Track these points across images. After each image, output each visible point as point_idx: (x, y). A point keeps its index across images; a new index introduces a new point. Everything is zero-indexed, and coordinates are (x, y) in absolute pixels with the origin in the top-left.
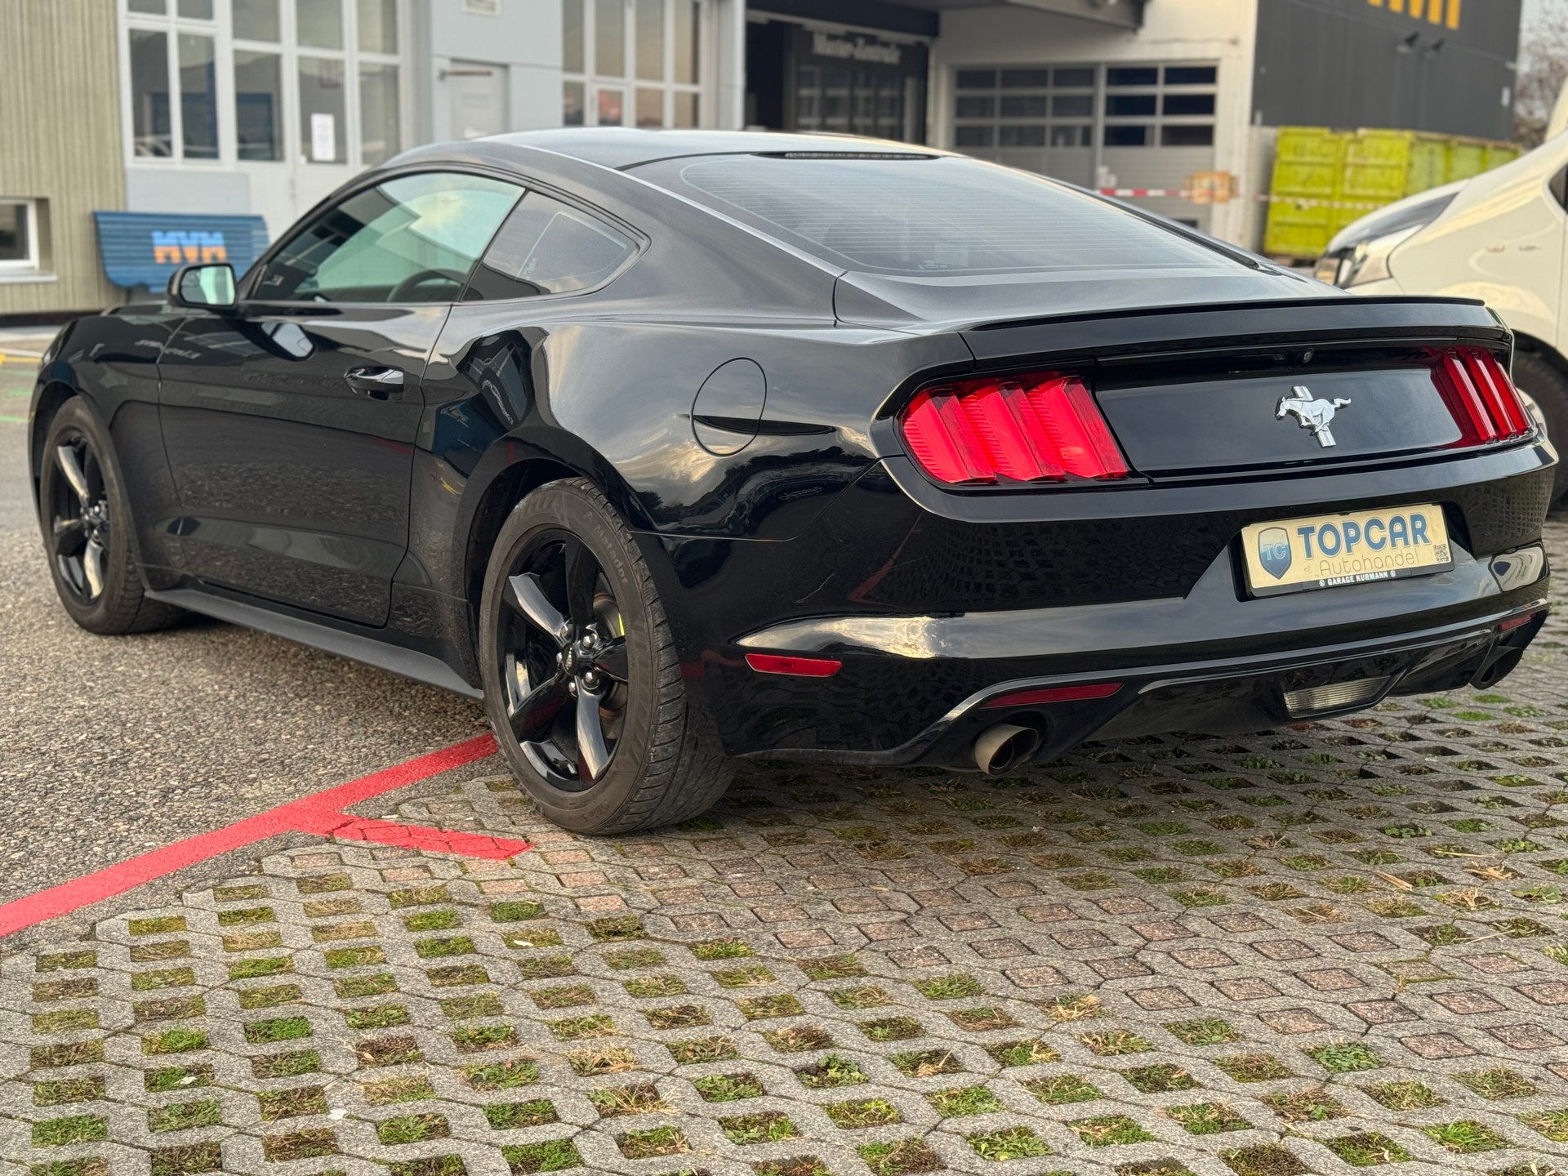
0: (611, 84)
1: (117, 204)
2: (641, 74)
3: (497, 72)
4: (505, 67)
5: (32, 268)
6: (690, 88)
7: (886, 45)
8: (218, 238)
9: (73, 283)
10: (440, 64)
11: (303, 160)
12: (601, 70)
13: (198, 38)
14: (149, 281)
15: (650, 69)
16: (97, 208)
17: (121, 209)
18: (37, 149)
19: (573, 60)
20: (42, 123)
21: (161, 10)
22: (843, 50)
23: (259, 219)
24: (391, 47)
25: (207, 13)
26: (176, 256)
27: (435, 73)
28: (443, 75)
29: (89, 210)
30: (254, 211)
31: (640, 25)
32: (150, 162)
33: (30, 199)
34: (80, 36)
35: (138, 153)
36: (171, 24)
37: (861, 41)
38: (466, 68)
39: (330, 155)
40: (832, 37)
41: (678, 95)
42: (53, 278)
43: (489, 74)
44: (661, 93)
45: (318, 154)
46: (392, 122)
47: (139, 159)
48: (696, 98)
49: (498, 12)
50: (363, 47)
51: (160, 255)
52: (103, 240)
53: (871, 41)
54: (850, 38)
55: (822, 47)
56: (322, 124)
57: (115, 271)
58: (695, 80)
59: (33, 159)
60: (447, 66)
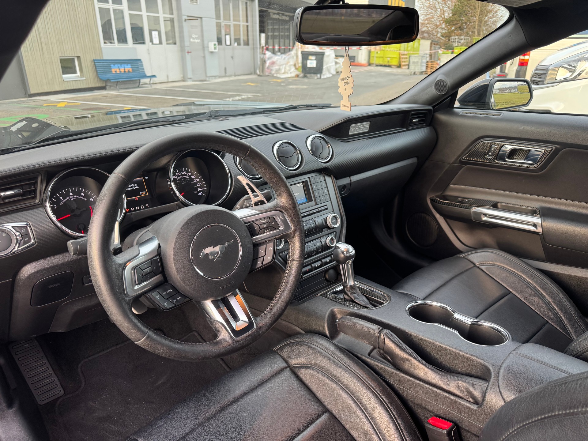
0: (227, 23)
1: (100, 58)
2: (234, 20)
3: (199, 19)
4: (201, 18)
5: (78, 76)
6: (247, 24)
7: (286, 16)
8: (129, 66)
9: (90, 79)
10: (185, 17)
11: (151, 44)
12: (225, 19)
13: (119, 10)
14: (110, 79)
15: (236, 19)
16: (94, 59)
17: (101, 59)
18: (75, 42)
19: (218, 17)
20: (75, 35)
21: (108, 2)
22: (277, 17)
23: (140, 60)
24: (172, 13)
25: (121, 3)
26: (118, 71)
27: (183, 20)
28: (185, 20)
29: (92, 59)
30: (139, 58)
31: (233, 8)
32: (109, 45)
33: (75, 56)
34: (84, 9)
35: (105, 43)
36: (110, 6)
37: (281, 15)
38: (192, 18)
39: (158, 42)
40: (274, 14)
41: (243, 25)
42: (84, 79)
43: (197, 19)
44: (239, 25)
45: (154, 42)
46: (173, 33)
47: (105, 44)
48: (247, 26)
49: (198, 4)
50: (164, 13)
51: (113, 70)
52: (97, 67)
53: (283, 15)
54: (278, 14)
55: (272, 16)
56: (155, 34)
57: (101, 76)
58: (247, 22)
59: (74, 46)
60: (187, 18)
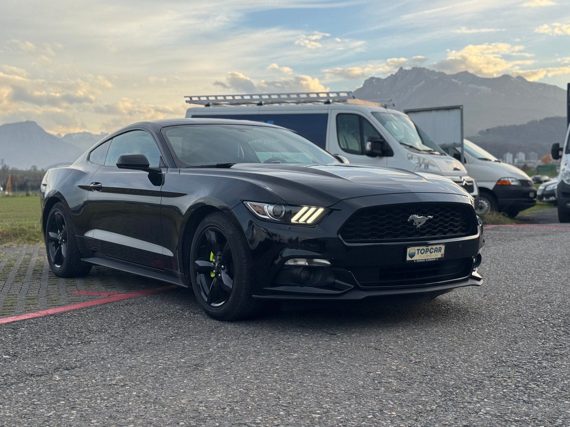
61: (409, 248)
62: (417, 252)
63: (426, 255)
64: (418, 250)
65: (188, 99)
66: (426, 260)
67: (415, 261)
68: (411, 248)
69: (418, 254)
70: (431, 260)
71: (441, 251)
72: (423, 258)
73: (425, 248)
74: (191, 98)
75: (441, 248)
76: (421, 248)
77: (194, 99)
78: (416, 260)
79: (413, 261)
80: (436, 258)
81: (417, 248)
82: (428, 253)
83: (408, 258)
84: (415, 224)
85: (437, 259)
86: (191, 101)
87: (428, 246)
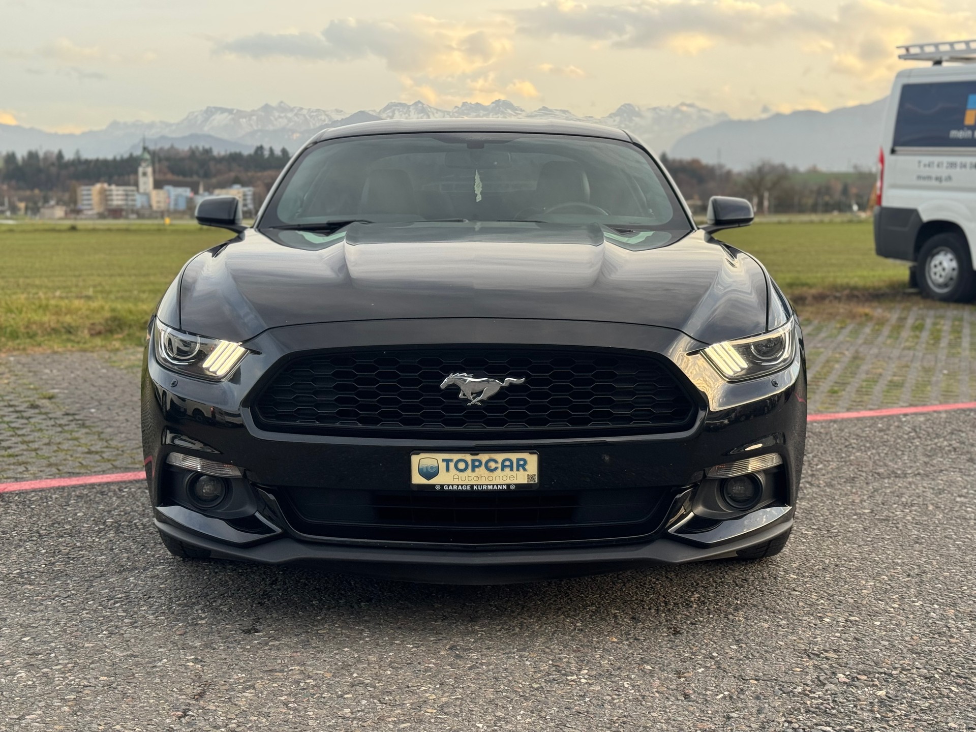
61: (418, 454)
62: (443, 466)
63: (473, 474)
64: (447, 461)
65: (903, 52)
66: (475, 487)
67: (438, 488)
68: (422, 455)
69: (448, 470)
70: (490, 487)
71: (527, 467)
72: (466, 482)
73: (468, 457)
74: (907, 49)
75: (525, 461)
76: (456, 457)
77: (913, 51)
78: (442, 486)
79: (434, 485)
80: (508, 485)
81: (441, 456)
82: (482, 470)
83: (417, 479)
84: (464, 395)
85: (512, 488)
86: (908, 56)
87: (477, 454)
